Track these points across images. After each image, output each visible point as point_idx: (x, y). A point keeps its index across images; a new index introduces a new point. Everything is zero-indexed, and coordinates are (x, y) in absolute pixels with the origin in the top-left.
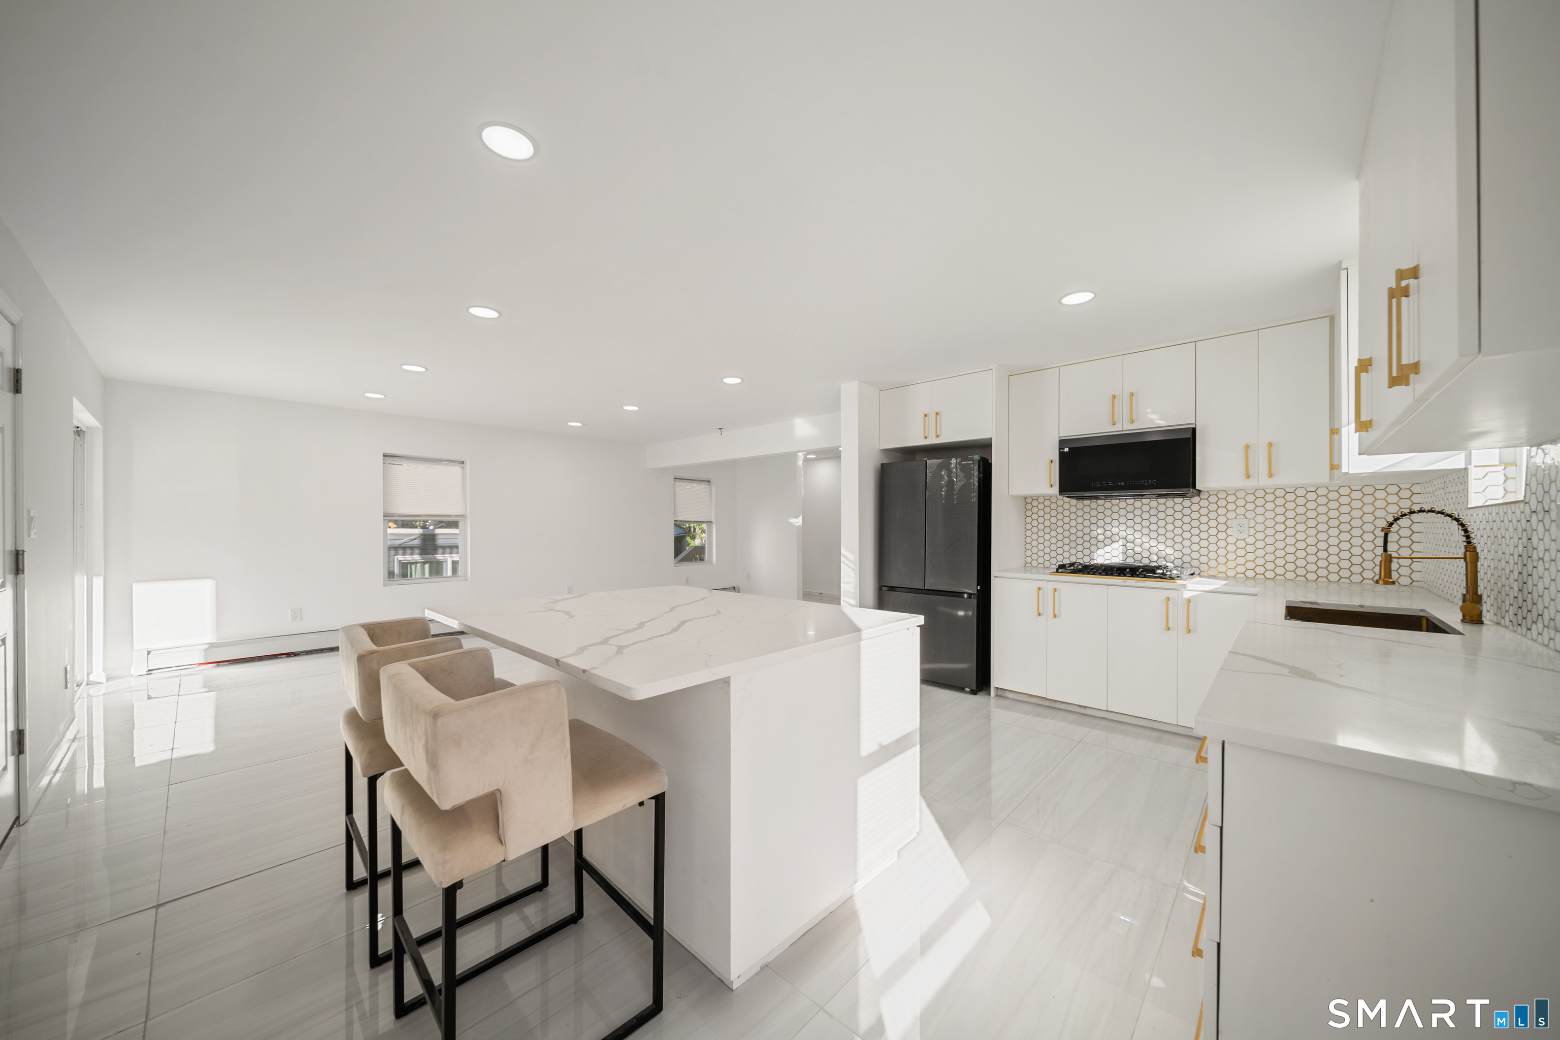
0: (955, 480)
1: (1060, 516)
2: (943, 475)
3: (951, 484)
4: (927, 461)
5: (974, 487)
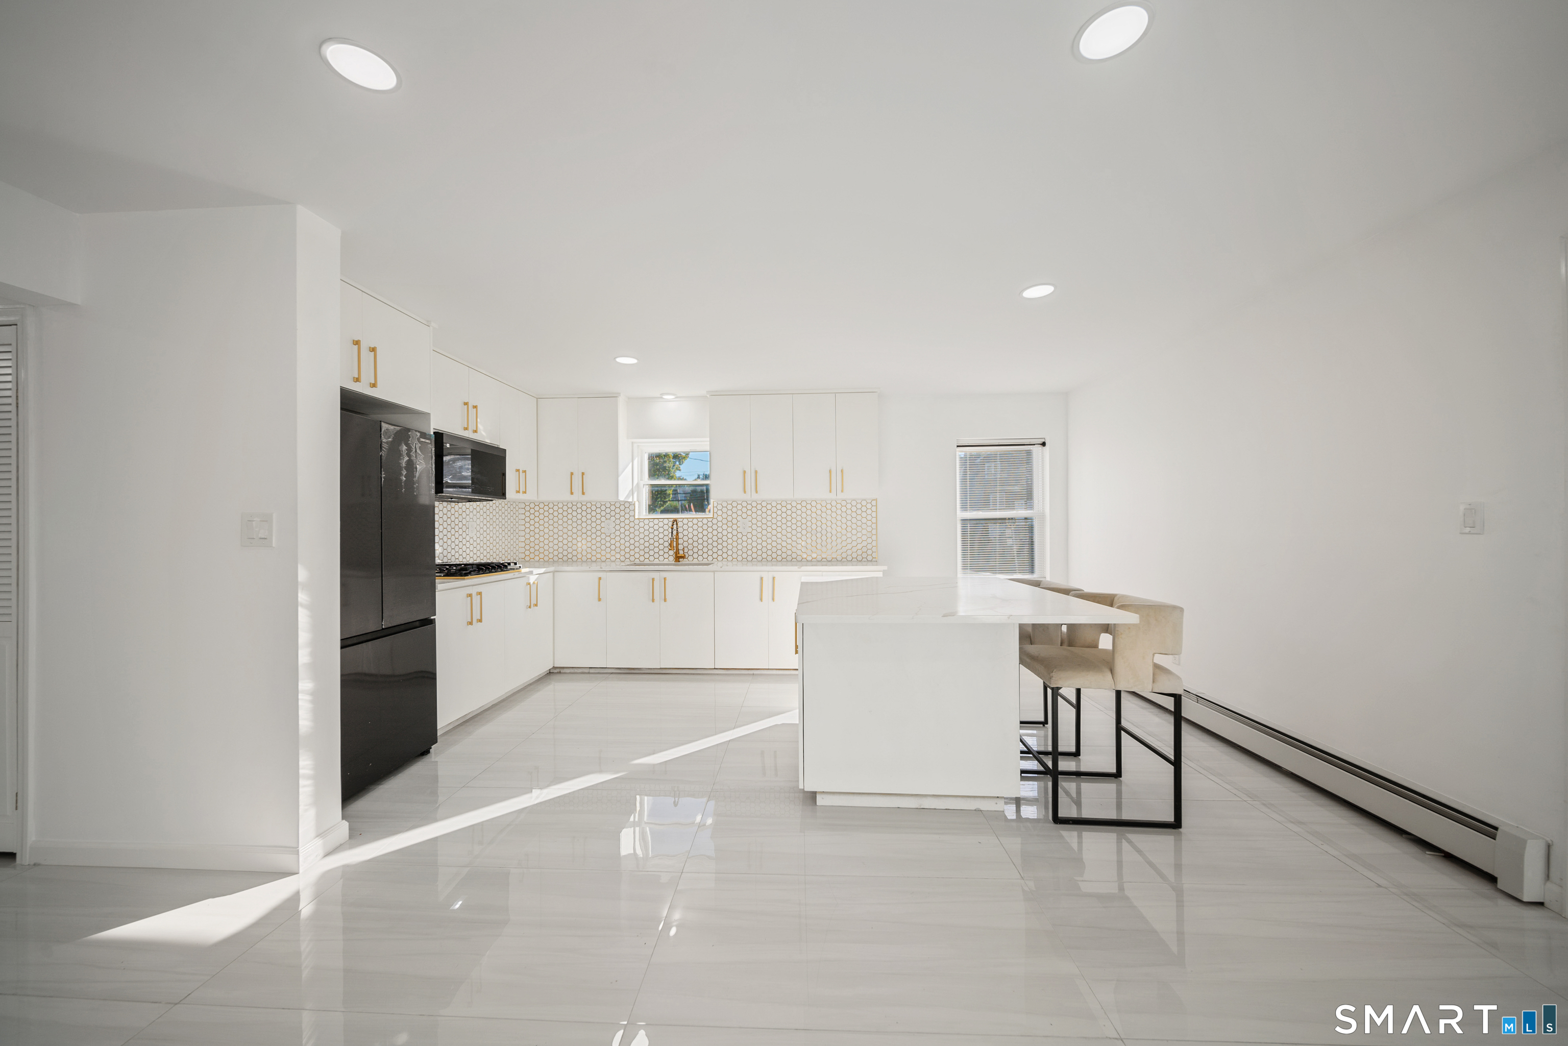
0: (415, 461)
2: (402, 451)
3: (411, 466)
4: (383, 424)
5: (432, 475)
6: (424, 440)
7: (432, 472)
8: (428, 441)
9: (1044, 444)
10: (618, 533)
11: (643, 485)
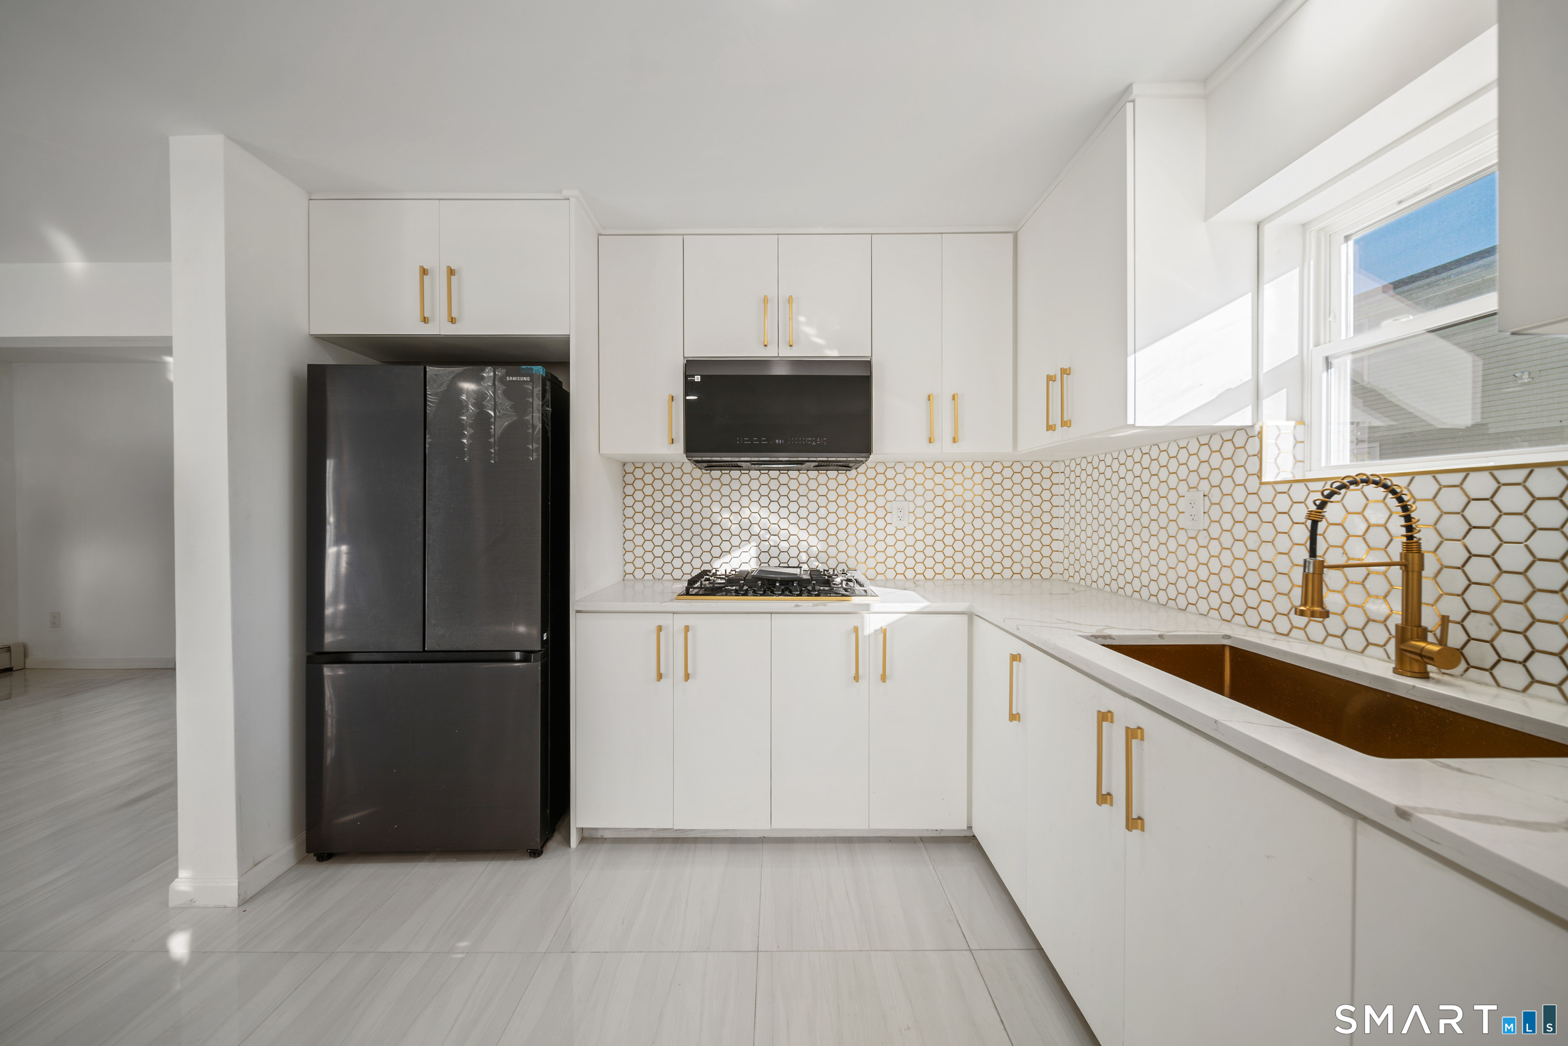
0: (492, 413)
1: (677, 496)
2: (466, 402)
3: (483, 421)
5: (533, 431)
6: (514, 379)
7: (533, 425)
8: (525, 379)
10: (1215, 530)
11: (1328, 363)
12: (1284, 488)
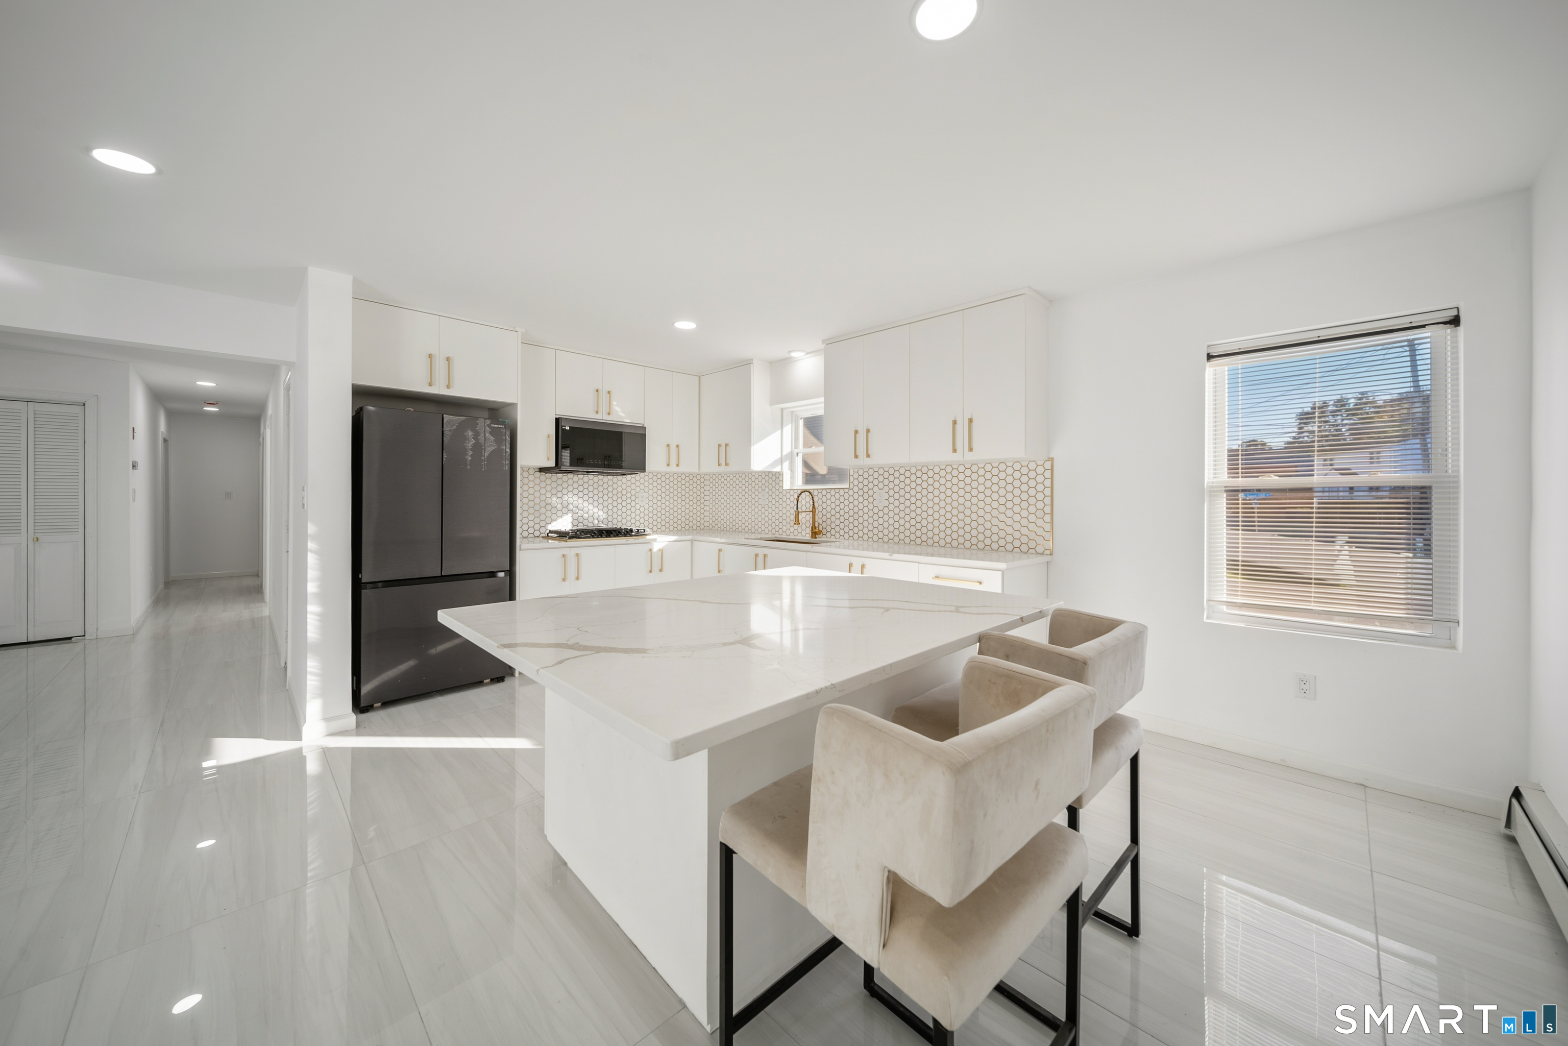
0: (483, 444)
2: (468, 436)
3: (478, 448)
4: (444, 415)
5: (506, 454)
6: (496, 426)
7: (506, 451)
8: (501, 426)
9: (1455, 321)
10: (770, 505)
11: (797, 454)
12: (788, 491)
